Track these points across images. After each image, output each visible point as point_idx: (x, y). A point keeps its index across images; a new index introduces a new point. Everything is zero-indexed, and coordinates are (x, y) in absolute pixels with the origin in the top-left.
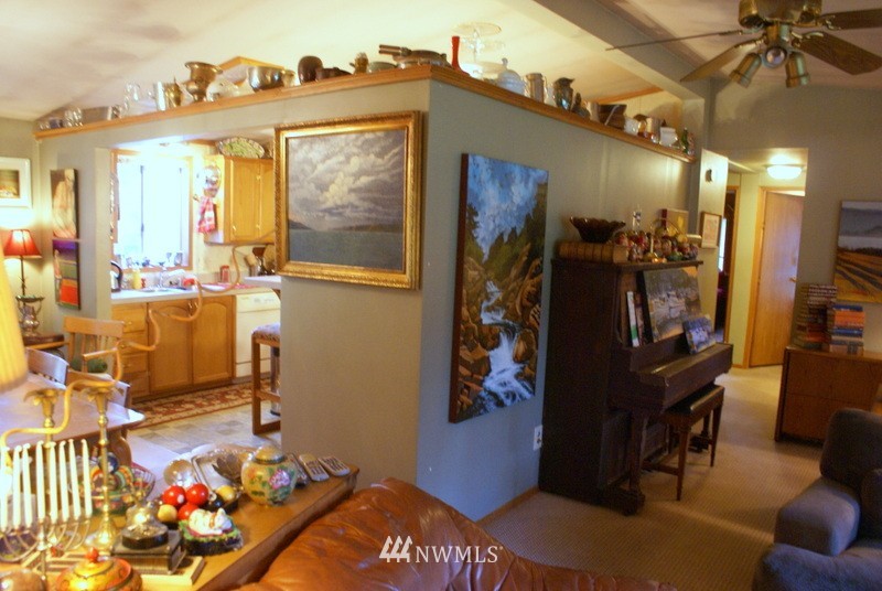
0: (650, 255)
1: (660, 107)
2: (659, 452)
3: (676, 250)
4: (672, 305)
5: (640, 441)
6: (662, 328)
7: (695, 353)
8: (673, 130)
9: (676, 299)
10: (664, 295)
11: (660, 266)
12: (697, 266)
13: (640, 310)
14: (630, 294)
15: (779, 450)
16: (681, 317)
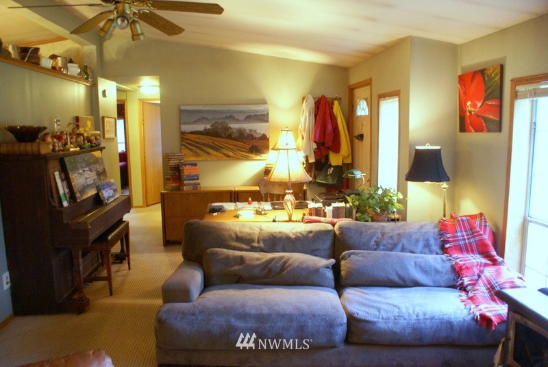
0: (68, 146)
1: (68, 50)
2: (96, 269)
3: (86, 142)
4: (87, 176)
5: (79, 266)
6: (83, 191)
7: (107, 204)
8: (77, 65)
9: (89, 172)
10: (81, 171)
11: (75, 153)
12: (101, 151)
13: (65, 182)
14: (57, 174)
15: (166, 251)
16: (94, 183)
